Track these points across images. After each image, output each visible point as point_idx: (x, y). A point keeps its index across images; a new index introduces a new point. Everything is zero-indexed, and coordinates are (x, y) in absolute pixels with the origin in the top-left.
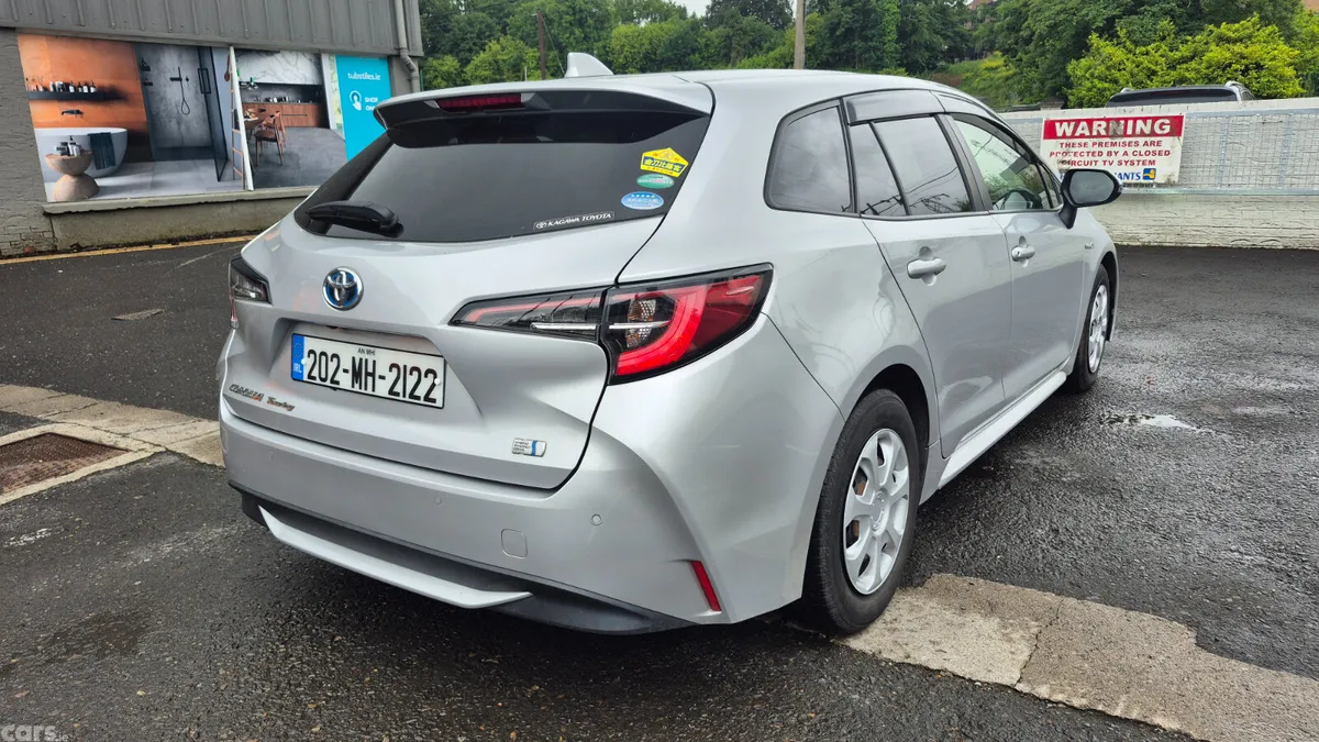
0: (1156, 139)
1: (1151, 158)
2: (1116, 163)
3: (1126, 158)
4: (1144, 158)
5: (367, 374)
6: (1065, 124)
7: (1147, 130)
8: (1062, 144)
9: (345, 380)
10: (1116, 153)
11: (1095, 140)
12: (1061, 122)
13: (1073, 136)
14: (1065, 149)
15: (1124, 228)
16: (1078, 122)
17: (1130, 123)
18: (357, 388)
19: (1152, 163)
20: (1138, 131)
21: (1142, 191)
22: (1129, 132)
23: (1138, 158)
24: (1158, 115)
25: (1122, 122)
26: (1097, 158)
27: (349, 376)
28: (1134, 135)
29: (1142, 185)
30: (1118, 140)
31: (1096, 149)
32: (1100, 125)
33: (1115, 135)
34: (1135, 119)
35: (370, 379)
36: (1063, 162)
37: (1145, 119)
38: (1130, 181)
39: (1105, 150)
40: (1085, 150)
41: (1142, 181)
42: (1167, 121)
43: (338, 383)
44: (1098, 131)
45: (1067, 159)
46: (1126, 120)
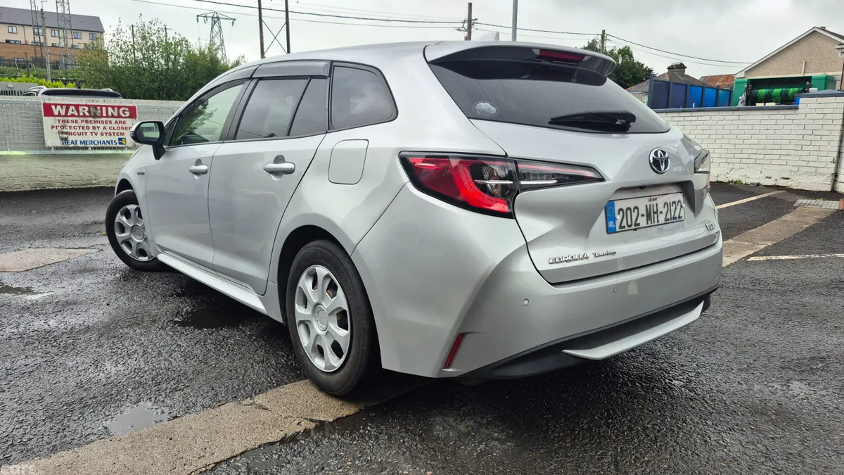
0: (122, 120)
1: (121, 131)
2: (99, 133)
3: (105, 131)
4: (117, 131)
5: (654, 213)
6: (59, 107)
7: (116, 114)
8: (59, 120)
9: (642, 221)
10: (98, 128)
11: (82, 119)
12: (56, 105)
13: (66, 115)
14: (61, 124)
15: (107, 176)
16: (68, 106)
17: (104, 109)
18: (650, 224)
19: (123, 134)
20: (110, 114)
21: (120, 152)
22: (104, 114)
23: (112, 131)
24: (121, 105)
25: (99, 108)
26: (86, 131)
27: (645, 218)
28: (107, 116)
29: (118, 148)
30: (98, 119)
31: (84, 124)
32: (84, 109)
33: (95, 116)
34: (107, 107)
35: (656, 215)
36: (62, 133)
37: (113, 107)
38: (111, 145)
39: (91, 126)
40: (77, 125)
41: (118, 145)
42: (127, 109)
43: (639, 224)
44: (84, 113)
45: (65, 130)
46: (101, 106)
